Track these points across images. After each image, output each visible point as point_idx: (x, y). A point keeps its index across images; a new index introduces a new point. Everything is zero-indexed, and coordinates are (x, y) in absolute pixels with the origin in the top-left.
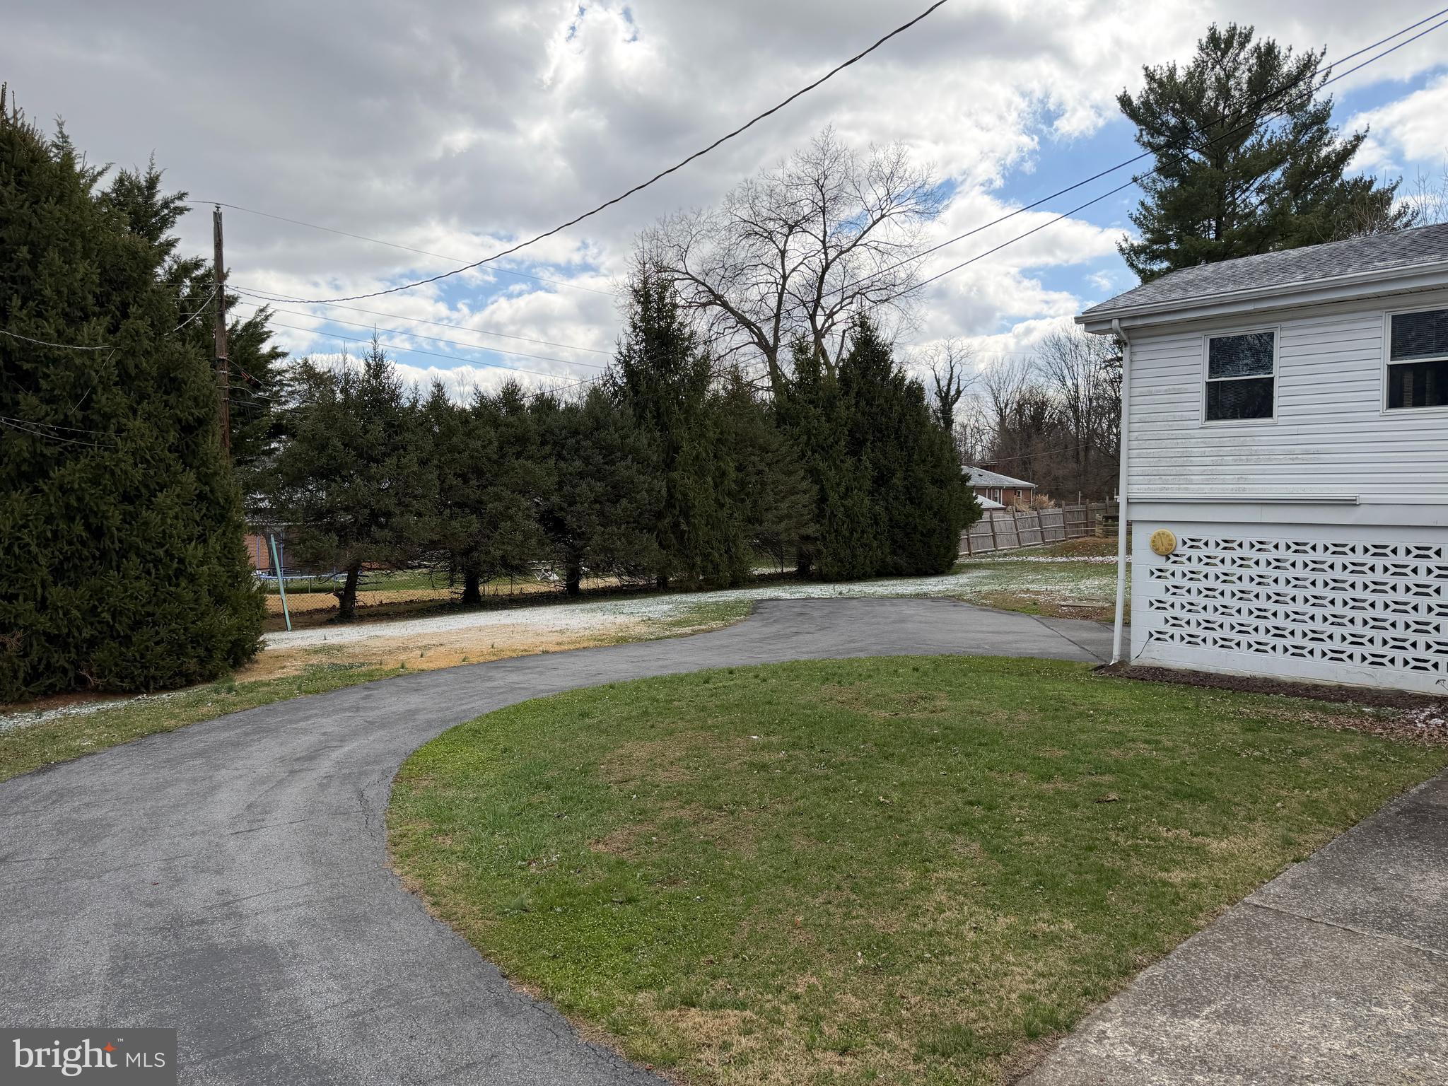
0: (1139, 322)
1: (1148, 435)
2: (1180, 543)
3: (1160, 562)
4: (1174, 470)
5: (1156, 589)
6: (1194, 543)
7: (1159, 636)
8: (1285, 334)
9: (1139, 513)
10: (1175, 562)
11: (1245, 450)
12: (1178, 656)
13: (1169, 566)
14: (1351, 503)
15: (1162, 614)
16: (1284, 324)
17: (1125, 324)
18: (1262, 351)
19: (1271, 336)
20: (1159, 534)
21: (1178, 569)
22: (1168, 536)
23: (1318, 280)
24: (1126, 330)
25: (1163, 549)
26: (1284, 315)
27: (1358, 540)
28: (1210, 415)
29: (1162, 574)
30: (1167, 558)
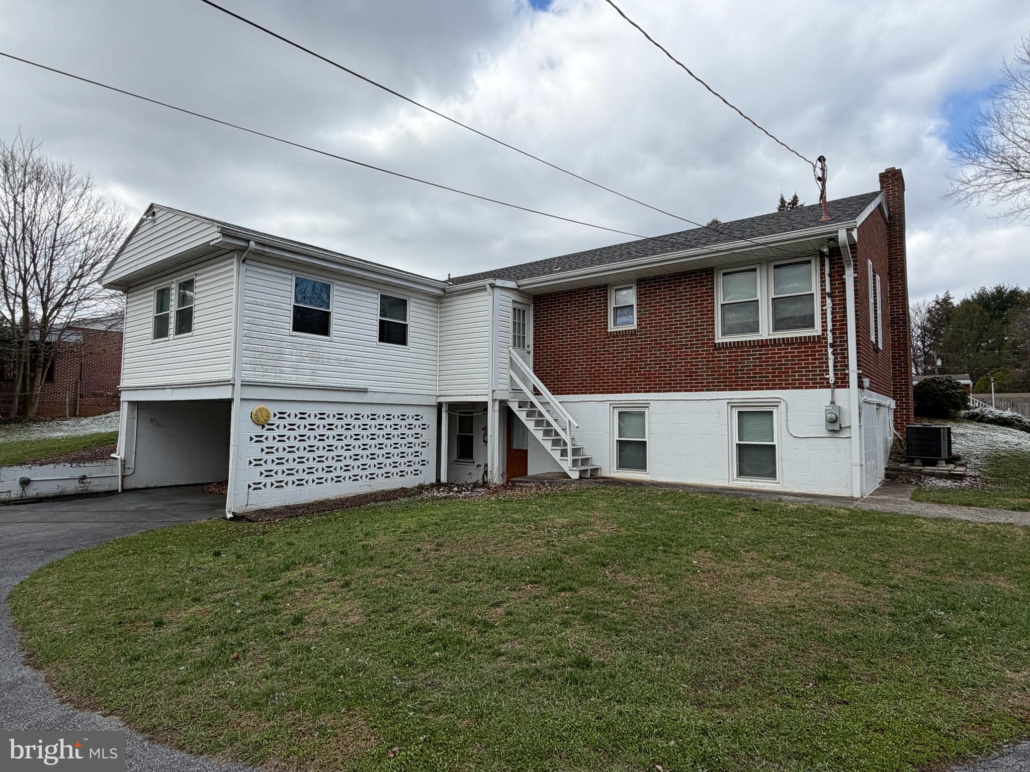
2: (272, 415)
3: (259, 431)
5: (255, 451)
6: (282, 415)
7: (257, 486)
9: (248, 393)
10: (268, 430)
11: (316, 355)
12: (270, 499)
13: (265, 433)
14: (365, 391)
15: (259, 469)
16: (337, 282)
17: (257, 247)
19: (328, 287)
20: (260, 409)
21: (271, 434)
22: (267, 410)
25: (262, 420)
26: (337, 277)
27: (366, 411)
28: (295, 329)
29: (259, 439)
30: (263, 427)
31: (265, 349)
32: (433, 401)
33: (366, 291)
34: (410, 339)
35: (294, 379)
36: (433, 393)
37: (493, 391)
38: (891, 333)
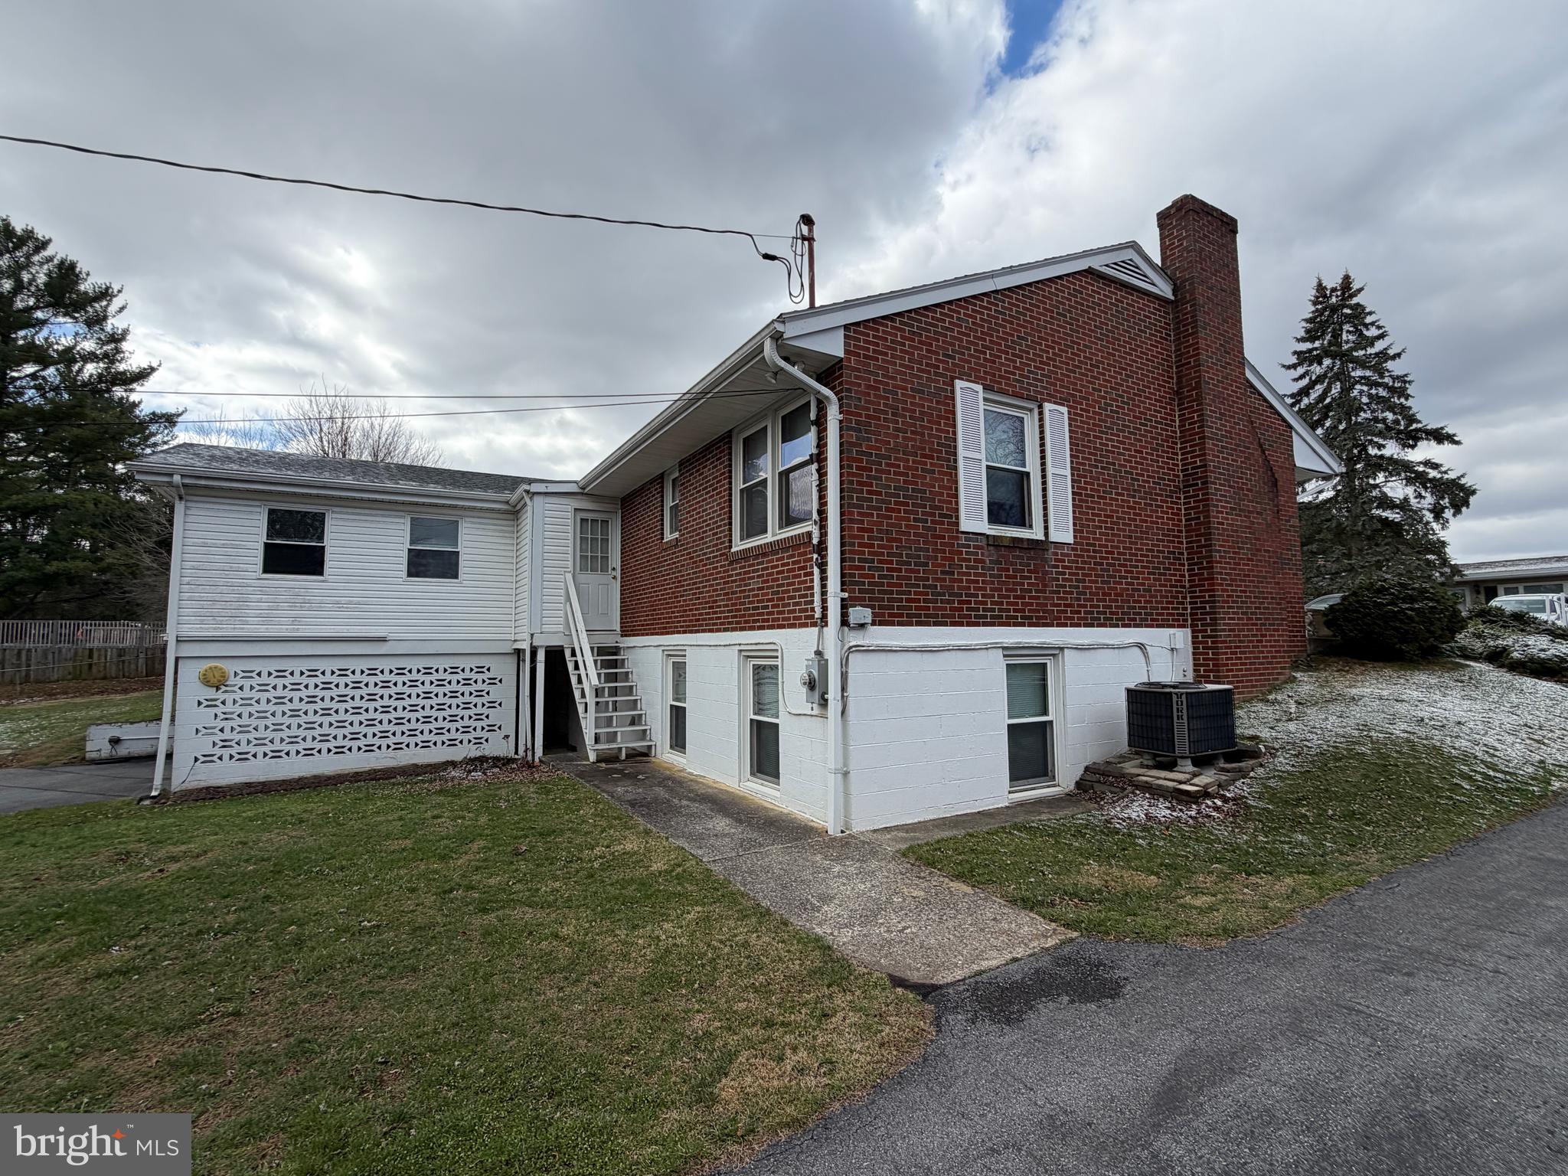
0: (203, 482)
1: (202, 581)
2: (232, 675)
3: (211, 693)
4: (229, 613)
5: (205, 718)
6: (248, 674)
7: (208, 758)
8: (334, 516)
9: (188, 650)
10: (226, 691)
11: (301, 599)
12: (228, 773)
13: (220, 695)
14: (383, 640)
15: (211, 738)
16: (335, 509)
17: (187, 481)
18: (314, 525)
19: (323, 515)
20: (209, 668)
21: (229, 698)
22: (221, 669)
23: (366, 483)
24: (185, 485)
25: (214, 681)
26: (335, 503)
27: (386, 664)
28: (267, 569)
29: (211, 704)
30: (218, 689)
31: (218, 597)
32: (508, 648)
33: (383, 516)
34: (462, 570)
35: (263, 631)
36: (508, 637)
37: (532, 635)
38: (1185, 503)
